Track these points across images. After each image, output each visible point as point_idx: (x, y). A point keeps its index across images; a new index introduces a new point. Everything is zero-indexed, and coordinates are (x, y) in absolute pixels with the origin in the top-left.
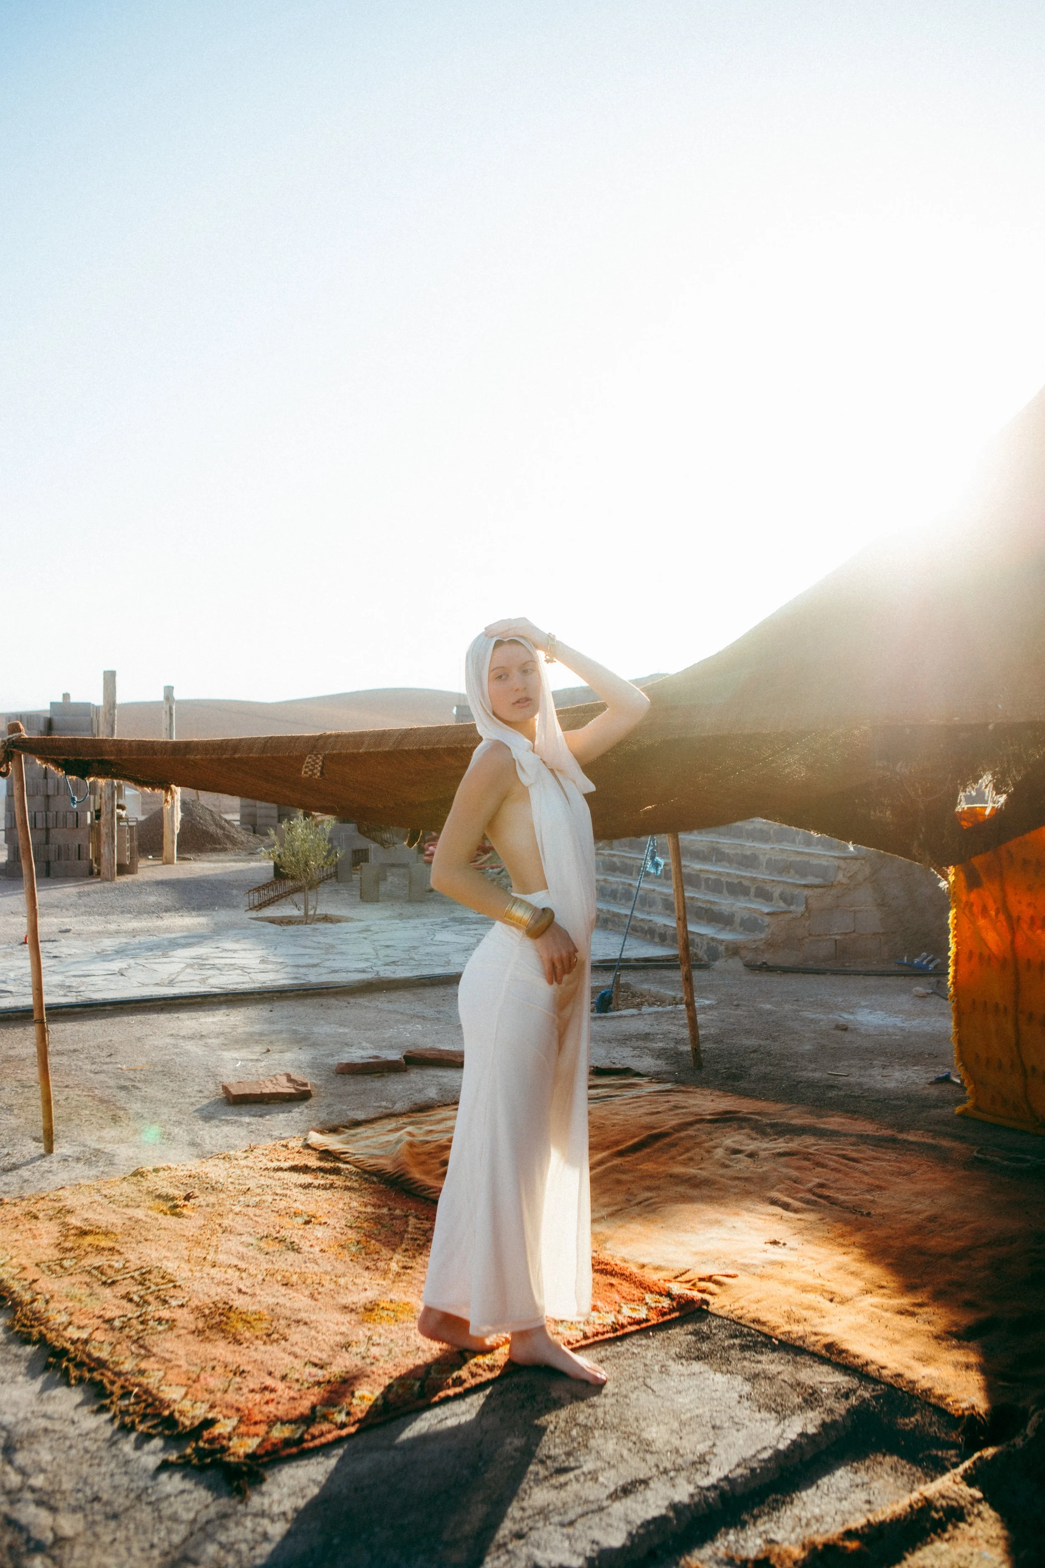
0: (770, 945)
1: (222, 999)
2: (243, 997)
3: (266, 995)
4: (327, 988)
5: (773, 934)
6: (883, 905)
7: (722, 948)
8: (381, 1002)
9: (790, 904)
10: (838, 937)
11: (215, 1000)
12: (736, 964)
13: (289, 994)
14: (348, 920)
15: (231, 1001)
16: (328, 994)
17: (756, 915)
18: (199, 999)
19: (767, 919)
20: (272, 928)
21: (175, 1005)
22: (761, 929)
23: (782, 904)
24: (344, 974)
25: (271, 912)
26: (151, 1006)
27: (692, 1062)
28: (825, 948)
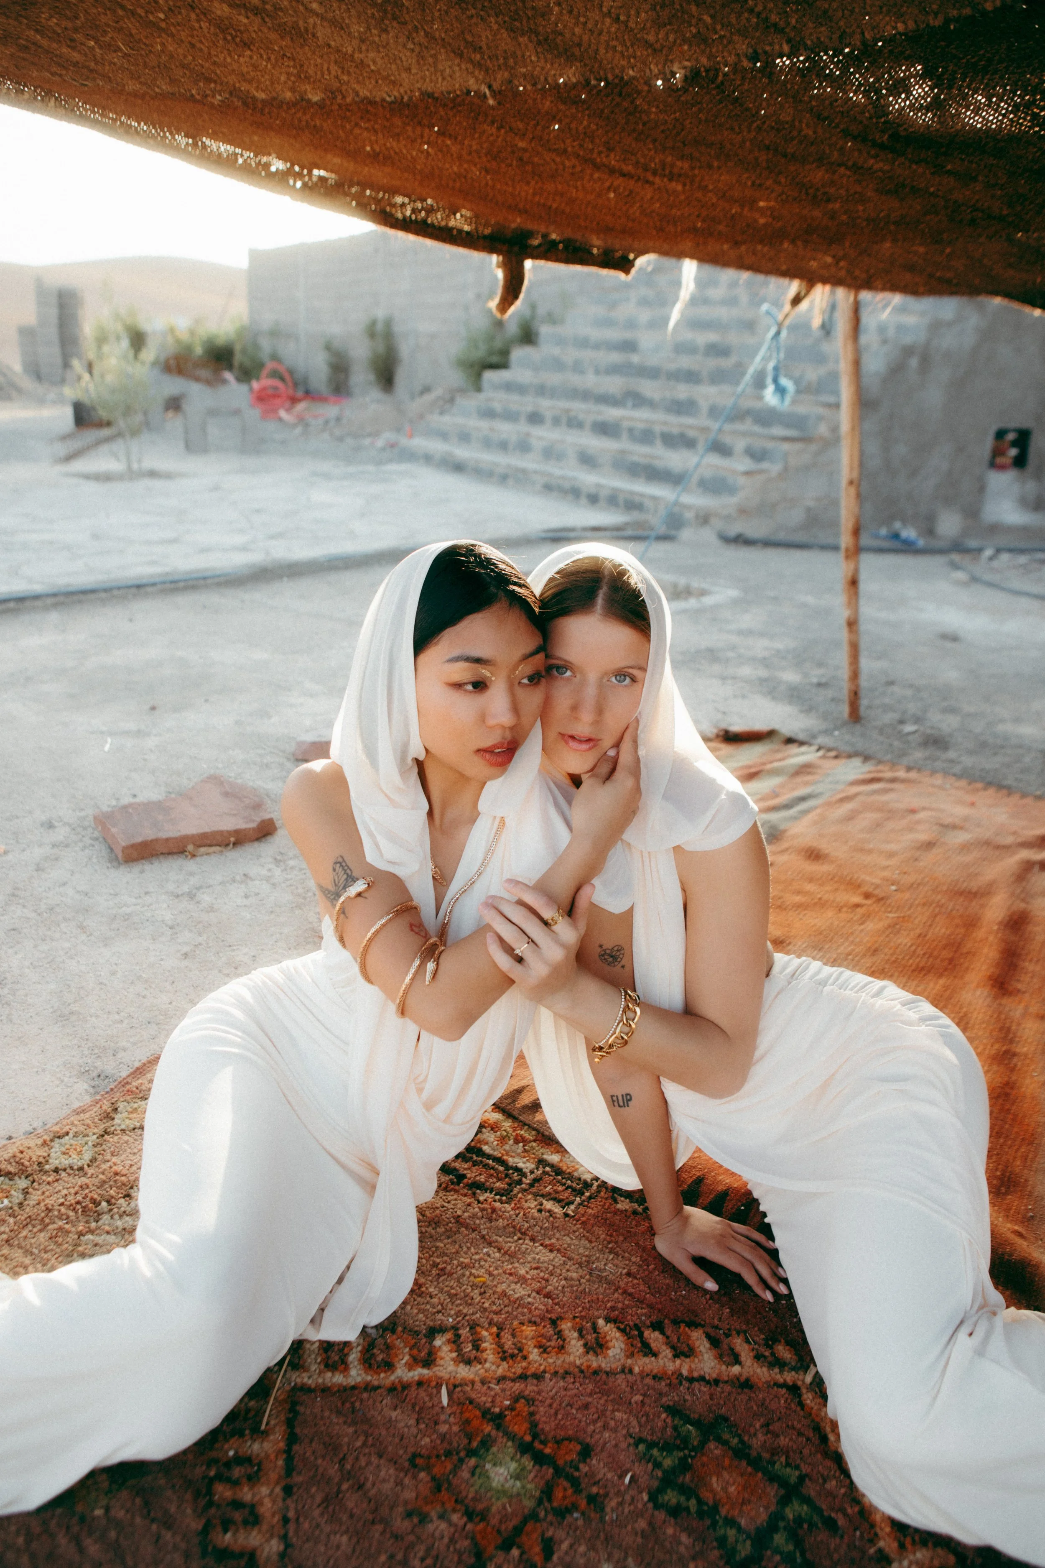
0: (743, 511)
1: (49, 601)
2: (82, 597)
3: (116, 592)
4: (204, 579)
5: (747, 498)
7: (689, 515)
9: (761, 461)
10: (810, 504)
11: (38, 603)
12: (708, 535)
13: (149, 589)
14: (182, 475)
15: (62, 604)
16: (206, 586)
17: (726, 474)
19: (742, 481)
20: (92, 487)
22: (731, 490)
25: (80, 465)
27: (845, 709)
28: (797, 516)
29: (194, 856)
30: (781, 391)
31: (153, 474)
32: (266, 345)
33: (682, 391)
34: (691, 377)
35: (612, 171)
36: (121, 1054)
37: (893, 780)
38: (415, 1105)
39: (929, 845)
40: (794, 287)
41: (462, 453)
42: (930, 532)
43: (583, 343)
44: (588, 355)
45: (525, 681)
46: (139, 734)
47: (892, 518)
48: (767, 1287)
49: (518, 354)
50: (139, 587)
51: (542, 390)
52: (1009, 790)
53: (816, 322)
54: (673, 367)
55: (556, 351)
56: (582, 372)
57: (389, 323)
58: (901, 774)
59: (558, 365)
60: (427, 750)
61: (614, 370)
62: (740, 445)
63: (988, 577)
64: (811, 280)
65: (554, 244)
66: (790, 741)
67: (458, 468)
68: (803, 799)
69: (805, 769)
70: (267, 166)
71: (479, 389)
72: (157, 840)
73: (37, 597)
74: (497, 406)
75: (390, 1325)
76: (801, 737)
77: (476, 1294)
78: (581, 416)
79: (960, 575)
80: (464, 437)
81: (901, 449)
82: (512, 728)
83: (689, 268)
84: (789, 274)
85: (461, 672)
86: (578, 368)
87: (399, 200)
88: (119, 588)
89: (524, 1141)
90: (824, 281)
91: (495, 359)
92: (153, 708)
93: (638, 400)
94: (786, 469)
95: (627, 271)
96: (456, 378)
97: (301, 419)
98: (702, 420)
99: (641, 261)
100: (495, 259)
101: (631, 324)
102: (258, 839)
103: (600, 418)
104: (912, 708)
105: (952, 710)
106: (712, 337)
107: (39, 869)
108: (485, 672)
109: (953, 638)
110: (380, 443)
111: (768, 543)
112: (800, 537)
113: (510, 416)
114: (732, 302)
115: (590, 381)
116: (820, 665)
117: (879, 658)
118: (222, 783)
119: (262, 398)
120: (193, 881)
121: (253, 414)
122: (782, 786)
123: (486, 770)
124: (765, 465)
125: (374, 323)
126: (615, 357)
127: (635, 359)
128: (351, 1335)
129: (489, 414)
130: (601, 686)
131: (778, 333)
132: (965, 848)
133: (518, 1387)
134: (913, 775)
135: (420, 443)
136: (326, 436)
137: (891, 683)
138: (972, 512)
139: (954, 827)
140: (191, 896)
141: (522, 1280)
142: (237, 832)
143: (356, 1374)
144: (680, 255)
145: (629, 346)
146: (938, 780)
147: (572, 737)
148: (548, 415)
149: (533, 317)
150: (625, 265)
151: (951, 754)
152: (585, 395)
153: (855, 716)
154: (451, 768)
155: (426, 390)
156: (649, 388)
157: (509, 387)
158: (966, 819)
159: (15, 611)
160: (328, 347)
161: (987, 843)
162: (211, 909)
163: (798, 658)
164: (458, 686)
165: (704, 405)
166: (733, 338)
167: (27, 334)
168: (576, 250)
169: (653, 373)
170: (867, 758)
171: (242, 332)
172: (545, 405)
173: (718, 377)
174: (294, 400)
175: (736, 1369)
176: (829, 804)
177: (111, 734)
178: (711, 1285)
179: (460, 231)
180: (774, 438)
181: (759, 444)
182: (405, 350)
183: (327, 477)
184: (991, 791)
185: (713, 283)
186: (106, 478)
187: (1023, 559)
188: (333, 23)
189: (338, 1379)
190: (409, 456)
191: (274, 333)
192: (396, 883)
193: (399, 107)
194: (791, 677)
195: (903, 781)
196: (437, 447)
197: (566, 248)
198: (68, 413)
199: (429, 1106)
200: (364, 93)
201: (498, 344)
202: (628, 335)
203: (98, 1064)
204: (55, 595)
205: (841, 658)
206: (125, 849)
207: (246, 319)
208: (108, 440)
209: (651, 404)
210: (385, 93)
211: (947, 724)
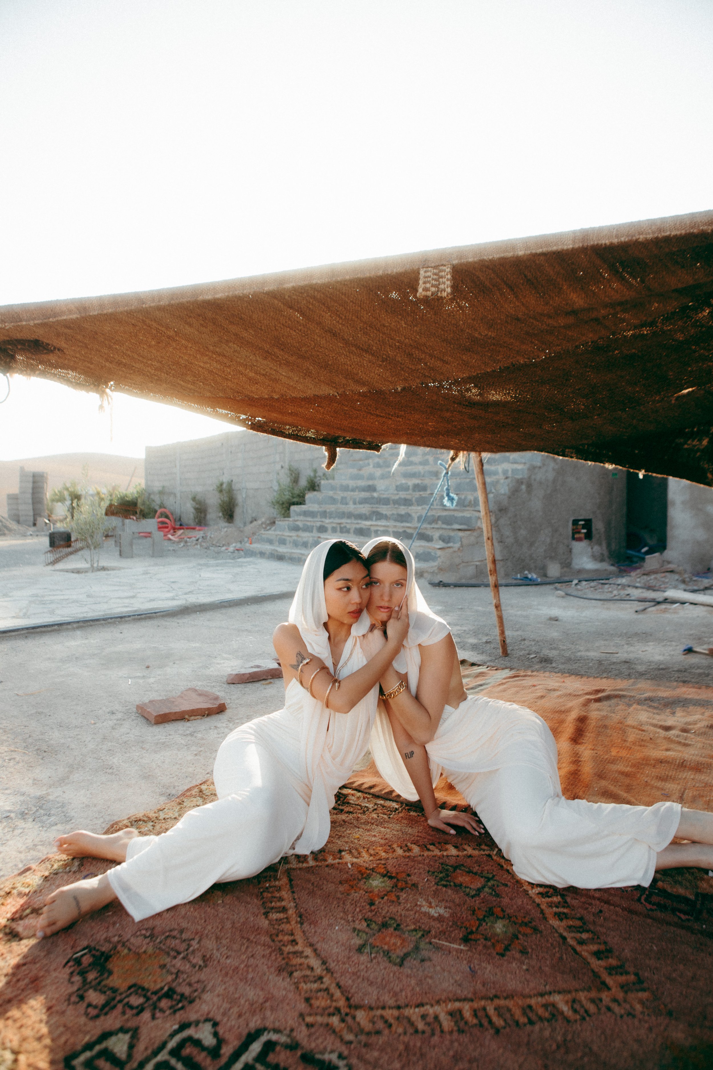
0: (440, 569)
1: (75, 625)
2: (91, 623)
3: (110, 620)
4: (155, 613)
5: (442, 562)
6: (501, 542)
8: (201, 620)
9: (448, 542)
10: (478, 563)
11: (69, 627)
12: (423, 582)
13: (127, 619)
14: (121, 569)
16: (157, 617)
17: (430, 550)
18: (56, 627)
19: (439, 553)
20: (71, 575)
21: (37, 633)
22: (434, 559)
23: (441, 543)
24: (160, 602)
25: (60, 566)
26: (15, 635)
27: (500, 651)
28: (471, 571)
29: (189, 720)
30: (451, 499)
31: (104, 569)
32: (157, 499)
33: (403, 510)
34: (407, 502)
35: (377, 416)
36: (177, 788)
37: (525, 676)
38: (328, 757)
39: (542, 697)
40: (452, 453)
41: (282, 550)
42: (545, 575)
43: (345, 488)
44: (348, 494)
45: (364, 587)
46: (144, 677)
47: (524, 568)
48: (475, 830)
49: (309, 496)
50: (121, 617)
51: (324, 514)
52: (582, 676)
53: (462, 467)
54: (397, 497)
55: (331, 493)
56: (347, 504)
57: (230, 484)
58: (529, 673)
59: (333, 501)
60: (329, 615)
61: (364, 501)
62: (436, 535)
63: (575, 593)
64: (457, 450)
65: (348, 441)
66: (473, 664)
67: (281, 558)
68: (481, 685)
69: (481, 674)
70: (239, 417)
71: (288, 516)
72: (170, 713)
73: (69, 623)
74: (300, 524)
75: (322, 851)
76: (478, 663)
77: (356, 841)
78: (348, 526)
79: (561, 593)
80: (282, 542)
81: (523, 533)
82: (360, 604)
83: (403, 448)
84: (448, 447)
85: (341, 584)
86: (344, 501)
87: (288, 427)
88: (111, 618)
89: (368, 798)
90: (463, 450)
91: (295, 500)
92: (148, 667)
93: (380, 516)
94: (462, 546)
95: (378, 451)
96: (273, 512)
97: (181, 540)
98: (415, 524)
99: (384, 446)
100: (324, 447)
101: (371, 477)
102: (218, 713)
103: (358, 526)
104: (534, 649)
105: (555, 649)
106: (416, 481)
107: (113, 728)
108: (350, 584)
109: (556, 619)
110: (231, 549)
111: (456, 586)
112: (473, 581)
113: (308, 529)
114: (425, 463)
115: (351, 507)
116: (487, 635)
117: (517, 630)
118: (196, 690)
119: (162, 527)
120: (191, 729)
121: (158, 535)
122: (471, 681)
123: (352, 620)
124: (451, 545)
125: (222, 484)
126: (364, 495)
127: (375, 495)
128: (308, 853)
129: (297, 529)
130: (390, 587)
131: (447, 473)
132: (559, 697)
133: (378, 862)
134: (535, 673)
135: (256, 546)
136: (198, 546)
137: (524, 640)
138: (567, 564)
139: (554, 690)
140: (191, 735)
141: (375, 836)
142: (208, 709)
143: (311, 863)
144: (401, 443)
145: (372, 488)
146: (547, 674)
147: (381, 607)
148: (329, 527)
149: (315, 477)
150: (377, 448)
151: (554, 665)
152: (350, 515)
153: (505, 653)
154: (337, 620)
155: (254, 520)
156: (384, 510)
157: (305, 514)
158: (560, 686)
159: (58, 631)
160: (194, 499)
161: (570, 694)
162: (202, 739)
163: (475, 634)
164: (340, 589)
165: (415, 516)
166: (427, 481)
167: (13, 498)
168: (357, 443)
169: (386, 502)
170: (511, 669)
171: (141, 493)
172: (327, 522)
173: (422, 501)
174: (175, 529)
175: (465, 852)
176: (494, 687)
177: (130, 678)
178: (453, 832)
179: (311, 438)
180: (454, 530)
181: (446, 533)
182: (240, 499)
183: (207, 565)
184: (573, 677)
185: (415, 454)
186: (78, 571)
187: (593, 584)
188: (288, 377)
189: (305, 865)
190: (251, 554)
191: (162, 493)
192: (319, 660)
193: (306, 399)
194: (473, 641)
195: (529, 676)
196: (267, 548)
197: (353, 443)
198: (46, 541)
199: (334, 758)
200: (293, 395)
201: (296, 492)
202: (370, 483)
203: (168, 791)
204: (78, 622)
205: (497, 631)
206: (156, 716)
207: (143, 486)
208: (71, 553)
209: (386, 517)
210: (301, 395)
211: (552, 654)
